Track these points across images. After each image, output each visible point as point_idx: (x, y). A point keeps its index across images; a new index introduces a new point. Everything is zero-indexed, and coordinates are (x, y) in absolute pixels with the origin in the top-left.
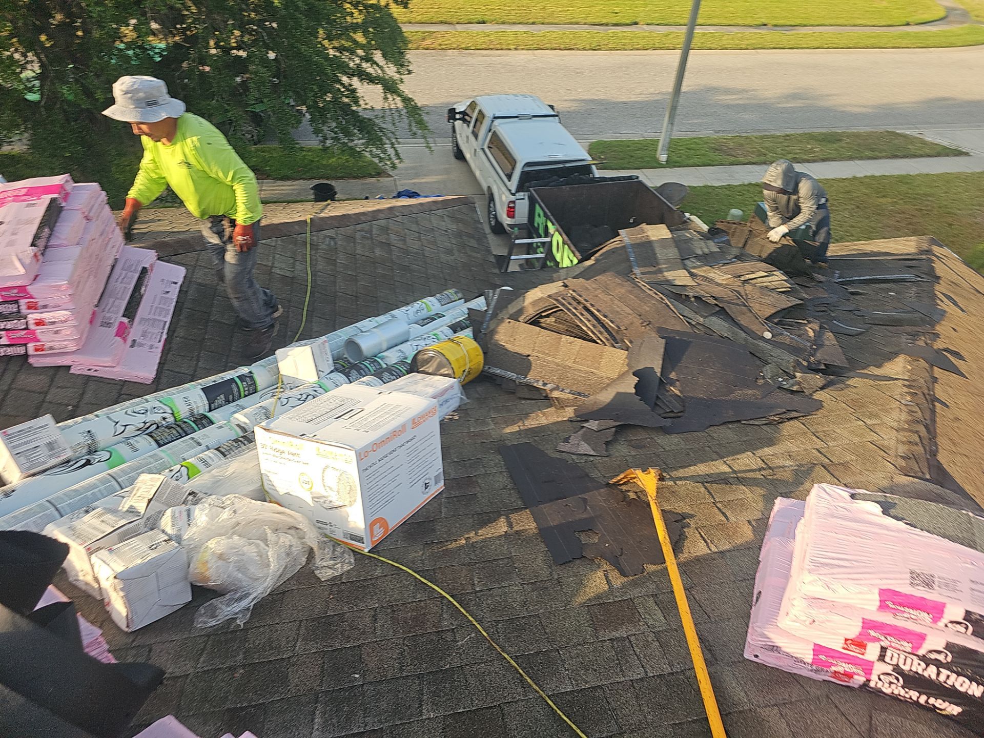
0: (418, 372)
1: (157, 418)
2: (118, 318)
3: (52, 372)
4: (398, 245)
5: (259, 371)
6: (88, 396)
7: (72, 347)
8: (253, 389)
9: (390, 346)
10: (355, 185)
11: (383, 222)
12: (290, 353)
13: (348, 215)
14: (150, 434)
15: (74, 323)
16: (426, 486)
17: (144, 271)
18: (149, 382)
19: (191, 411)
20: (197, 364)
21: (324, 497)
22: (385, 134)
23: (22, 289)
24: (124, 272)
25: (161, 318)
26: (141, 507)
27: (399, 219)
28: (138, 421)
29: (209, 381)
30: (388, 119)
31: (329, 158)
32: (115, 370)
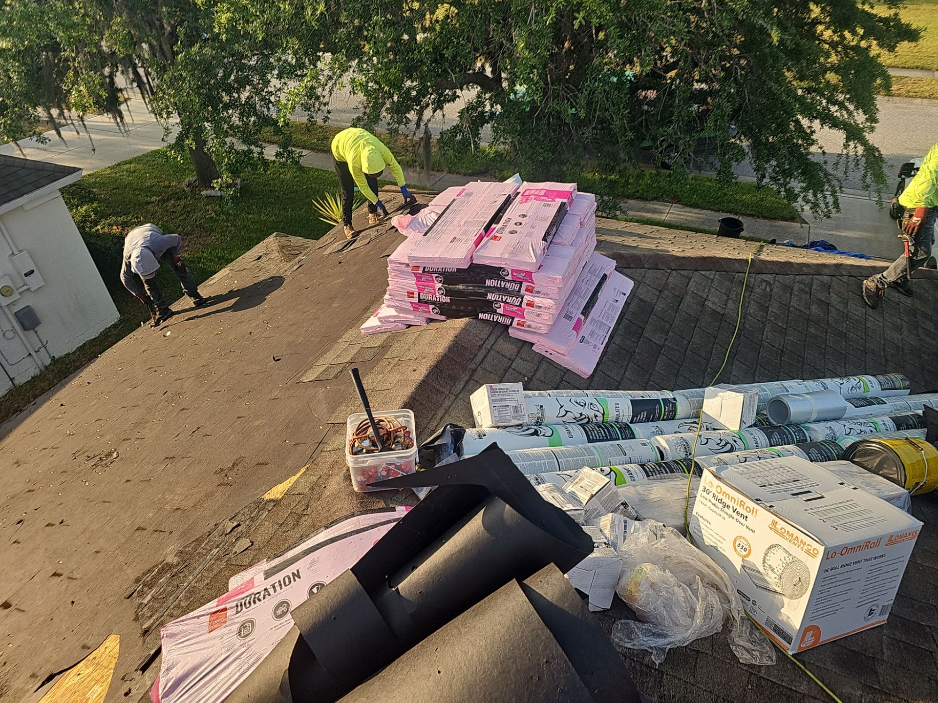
0: (853, 462)
1: (591, 414)
2: (578, 314)
3: (520, 344)
4: (838, 307)
5: (682, 399)
6: (540, 374)
7: (544, 330)
8: (671, 416)
9: (818, 419)
10: (762, 226)
11: (826, 279)
12: (720, 394)
13: (790, 263)
14: (583, 426)
15: (552, 311)
16: (871, 612)
17: (605, 277)
18: (585, 377)
19: (618, 416)
20: (625, 373)
21: (759, 572)
22: (829, 181)
23: (529, 274)
24: (589, 275)
25: (607, 323)
26: (584, 498)
27: (845, 279)
28: (576, 411)
29: (639, 394)
30: (842, 167)
31: (744, 194)
32: (565, 358)
